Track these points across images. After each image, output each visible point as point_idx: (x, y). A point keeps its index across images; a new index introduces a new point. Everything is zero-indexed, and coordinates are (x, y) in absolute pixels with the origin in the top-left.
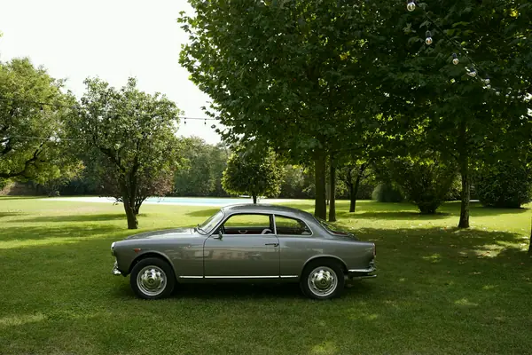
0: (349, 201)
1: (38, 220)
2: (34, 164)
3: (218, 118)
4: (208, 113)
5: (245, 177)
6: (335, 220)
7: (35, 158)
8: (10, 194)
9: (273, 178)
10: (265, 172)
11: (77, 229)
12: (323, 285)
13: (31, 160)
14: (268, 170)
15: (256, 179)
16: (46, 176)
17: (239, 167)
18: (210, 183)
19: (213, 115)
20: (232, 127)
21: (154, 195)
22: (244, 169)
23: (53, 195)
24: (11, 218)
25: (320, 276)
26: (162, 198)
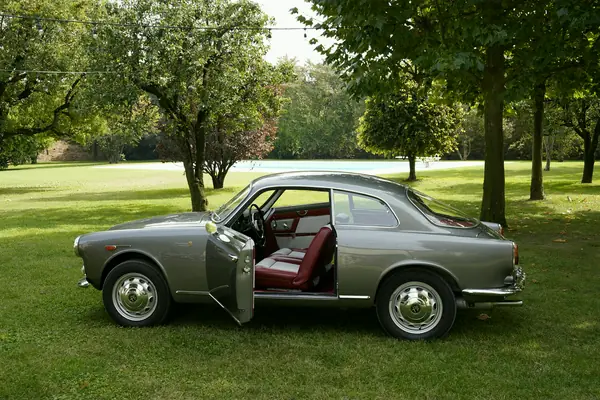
0: (581, 164)
1: (71, 198)
2: (67, 114)
3: (318, 27)
4: (301, 19)
5: (393, 125)
6: (540, 197)
7: (67, 105)
8: (58, 160)
9: (442, 125)
10: (426, 115)
11: (114, 212)
12: (416, 314)
13: (63, 107)
14: (432, 113)
15: (412, 129)
16: (87, 131)
17: (383, 110)
18: (354, 136)
19: (310, 23)
20: (341, 41)
21: (245, 158)
22: (392, 111)
23: (116, 160)
24: (35, 195)
25: (413, 296)
26: (258, 162)
